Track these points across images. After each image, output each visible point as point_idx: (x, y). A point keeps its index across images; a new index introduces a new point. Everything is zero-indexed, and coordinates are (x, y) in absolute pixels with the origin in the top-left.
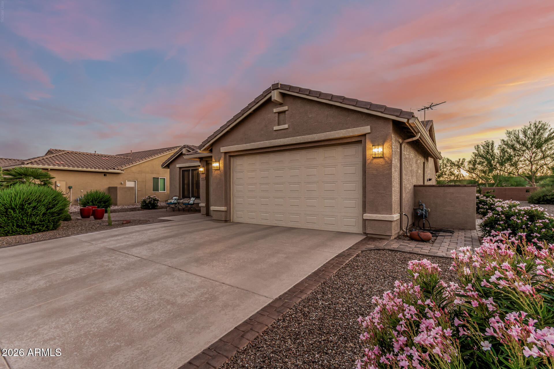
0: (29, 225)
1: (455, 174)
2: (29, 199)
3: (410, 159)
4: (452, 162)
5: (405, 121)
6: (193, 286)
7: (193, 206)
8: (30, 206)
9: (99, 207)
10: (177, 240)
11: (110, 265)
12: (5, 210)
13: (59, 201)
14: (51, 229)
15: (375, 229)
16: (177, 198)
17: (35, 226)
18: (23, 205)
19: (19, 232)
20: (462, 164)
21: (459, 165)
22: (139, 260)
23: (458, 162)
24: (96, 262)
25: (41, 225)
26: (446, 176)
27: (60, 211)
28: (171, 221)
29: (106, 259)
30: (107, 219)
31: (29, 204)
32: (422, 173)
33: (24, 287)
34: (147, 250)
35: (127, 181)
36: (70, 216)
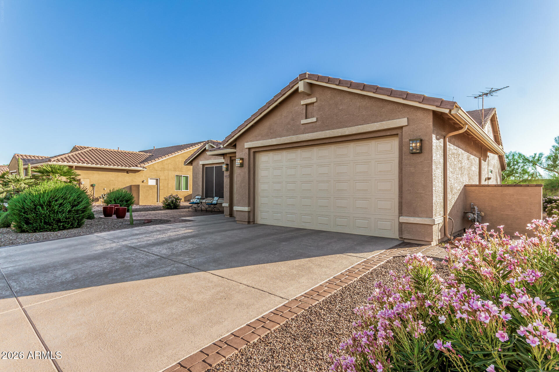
0: (56, 222)
1: (529, 172)
2: (56, 196)
3: (459, 155)
4: (525, 158)
5: (447, 111)
6: (210, 284)
7: (216, 206)
8: (57, 202)
9: (121, 206)
10: (197, 241)
11: (131, 262)
12: (34, 207)
13: (83, 199)
14: (75, 226)
15: (413, 234)
16: (200, 197)
17: (61, 223)
18: (50, 202)
19: (46, 229)
20: (538, 160)
21: (535, 161)
22: (159, 259)
23: (533, 158)
24: (118, 259)
25: (67, 223)
26: (518, 175)
27: (84, 209)
28: (192, 221)
29: (127, 256)
30: (129, 219)
31: (56, 201)
32: (478, 170)
33: (53, 279)
34: (166, 249)
35: (149, 179)
36: (93, 215)
